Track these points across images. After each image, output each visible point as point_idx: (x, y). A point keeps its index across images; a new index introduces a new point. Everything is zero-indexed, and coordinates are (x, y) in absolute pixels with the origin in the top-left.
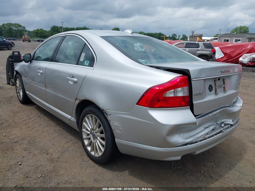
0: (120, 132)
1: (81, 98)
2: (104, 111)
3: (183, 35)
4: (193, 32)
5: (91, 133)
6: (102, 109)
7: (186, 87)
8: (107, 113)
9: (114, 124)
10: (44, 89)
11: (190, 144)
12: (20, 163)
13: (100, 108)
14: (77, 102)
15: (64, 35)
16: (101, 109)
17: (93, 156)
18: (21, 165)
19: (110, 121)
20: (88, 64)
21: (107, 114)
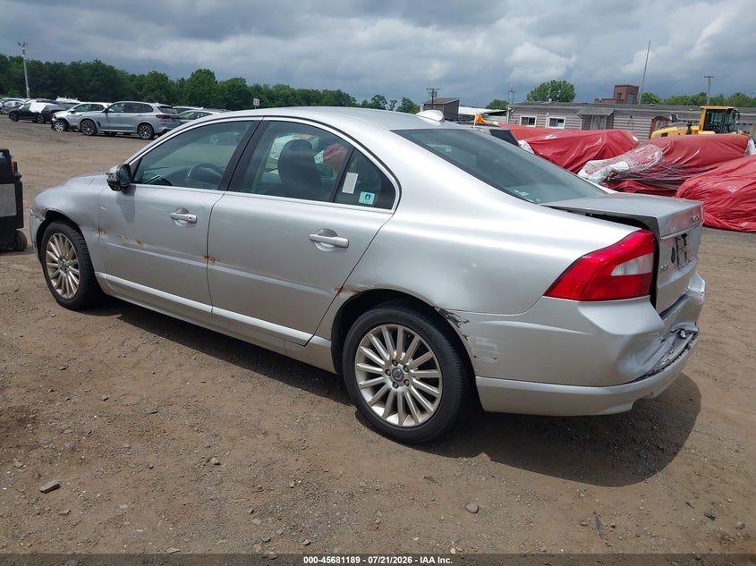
0: (493, 361)
1: (360, 285)
2: (448, 313)
3: (404, 100)
4: (433, 93)
5: (386, 372)
6: (442, 310)
7: (646, 256)
8: (458, 318)
9: (477, 343)
10: (205, 265)
11: (650, 375)
12: (214, 460)
13: (433, 307)
14: (345, 296)
15: (261, 119)
16: (438, 310)
17: (395, 426)
18: (219, 464)
19: (466, 337)
20: (371, 201)
21: (456, 321)
